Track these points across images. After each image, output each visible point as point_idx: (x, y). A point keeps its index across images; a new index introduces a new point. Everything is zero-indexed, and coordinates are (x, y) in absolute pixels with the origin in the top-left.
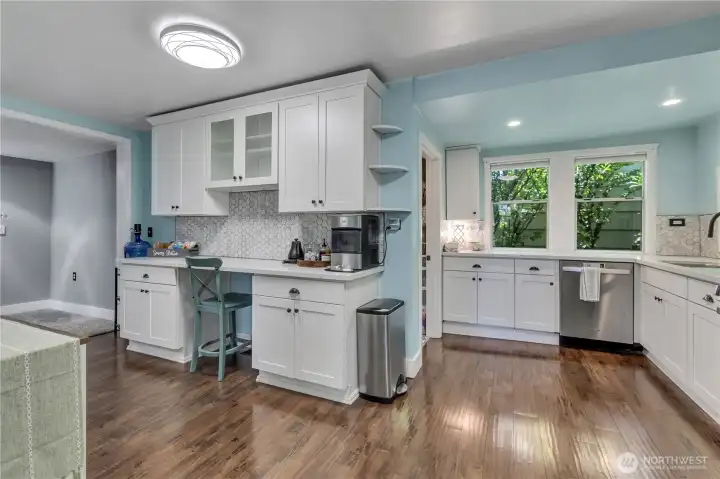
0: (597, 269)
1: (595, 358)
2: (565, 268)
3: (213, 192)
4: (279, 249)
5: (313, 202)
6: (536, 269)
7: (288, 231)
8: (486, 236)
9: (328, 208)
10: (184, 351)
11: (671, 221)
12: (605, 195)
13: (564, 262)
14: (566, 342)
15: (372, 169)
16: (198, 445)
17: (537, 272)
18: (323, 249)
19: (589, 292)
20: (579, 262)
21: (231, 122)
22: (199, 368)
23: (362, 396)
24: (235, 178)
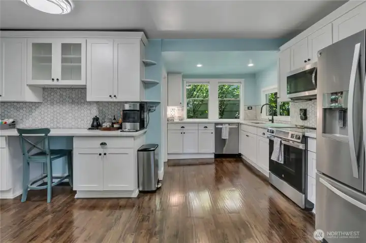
0: (227, 126)
1: (227, 161)
2: (217, 126)
3: (32, 87)
4: (83, 122)
5: (110, 96)
6: (206, 127)
7: (89, 111)
8: (184, 114)
9: (119, 99)
10: (12, 190)
11: (248, 107)
12: (226, 97)
13: (216, 124)
14: (217, 156)
15: (142, 81)
16: (53, 236)
17: (207, 129)
18: (114, 121)
19: (225, 135)
20: (221, 124)
21: (50, 45)
22: (28, 199)
23: (140, 192)
24: (53, 79)
